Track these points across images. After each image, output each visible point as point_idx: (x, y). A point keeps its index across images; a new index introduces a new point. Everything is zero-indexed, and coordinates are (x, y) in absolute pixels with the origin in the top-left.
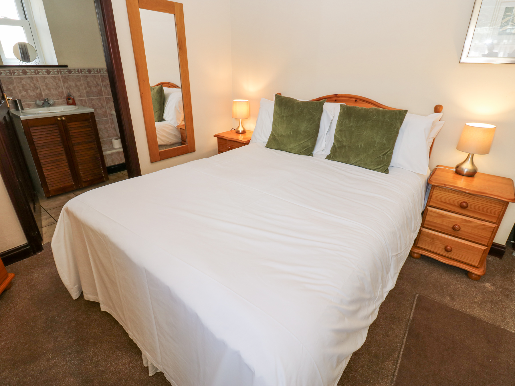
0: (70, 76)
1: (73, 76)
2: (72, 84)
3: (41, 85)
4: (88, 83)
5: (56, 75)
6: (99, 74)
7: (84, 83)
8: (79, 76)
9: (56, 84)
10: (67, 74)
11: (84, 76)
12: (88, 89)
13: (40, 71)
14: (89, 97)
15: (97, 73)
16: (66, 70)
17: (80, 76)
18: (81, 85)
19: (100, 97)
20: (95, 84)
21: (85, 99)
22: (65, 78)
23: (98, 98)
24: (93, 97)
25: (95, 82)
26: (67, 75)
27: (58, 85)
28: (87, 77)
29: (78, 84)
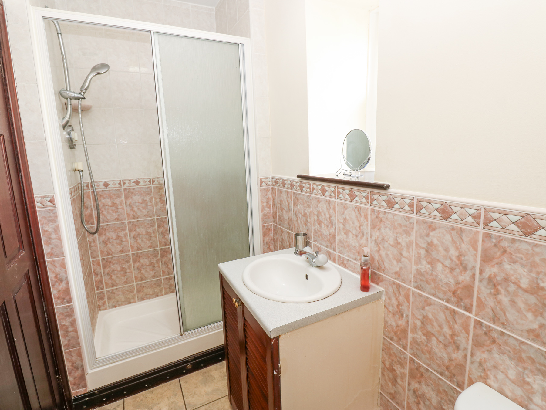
0: (388, 213)
1: (395, 215)
2: (389, 234)
3: (338, 221)
4: (430, 247)
5: (362, 206)
6: (481, 230)
7: (417, 244)
8: (409, 218)
9: (359, 225)
10: (383, 207)
11: (425, 222)
12: (425, 266)
13: (341, 191)
14: (420, 290)
15: (471, 225)
16: (384, 198)
17: (411, 221)
18: (409, 245)
19: (457, 309)
20: (454, 259)
21: (409, 289)
22: (377, 217)
23: (447, 308)
24: (434, 295)
25: (453, 253)
26: (383, 210)
27: (362, 228)
28: (431, 227)
29: (403, 240)
